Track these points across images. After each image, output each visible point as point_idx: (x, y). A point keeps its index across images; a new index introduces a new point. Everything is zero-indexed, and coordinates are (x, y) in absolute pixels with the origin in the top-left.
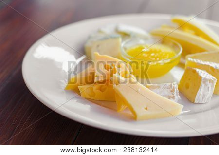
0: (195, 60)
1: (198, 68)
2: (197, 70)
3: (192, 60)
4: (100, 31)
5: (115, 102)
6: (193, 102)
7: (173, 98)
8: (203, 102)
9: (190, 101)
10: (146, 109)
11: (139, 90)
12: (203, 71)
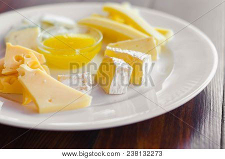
0: (114, 49)
1: (115, 57)
2: (114, 59)
3: (110, 48)
4: (23, 22)
5: (22, 94)
6: (108, 94)
7: (86, 89)
8: (119, 93)
9: (105, 92)
10: (50, 101)
11: (45, 81)
12: (120, 60)
